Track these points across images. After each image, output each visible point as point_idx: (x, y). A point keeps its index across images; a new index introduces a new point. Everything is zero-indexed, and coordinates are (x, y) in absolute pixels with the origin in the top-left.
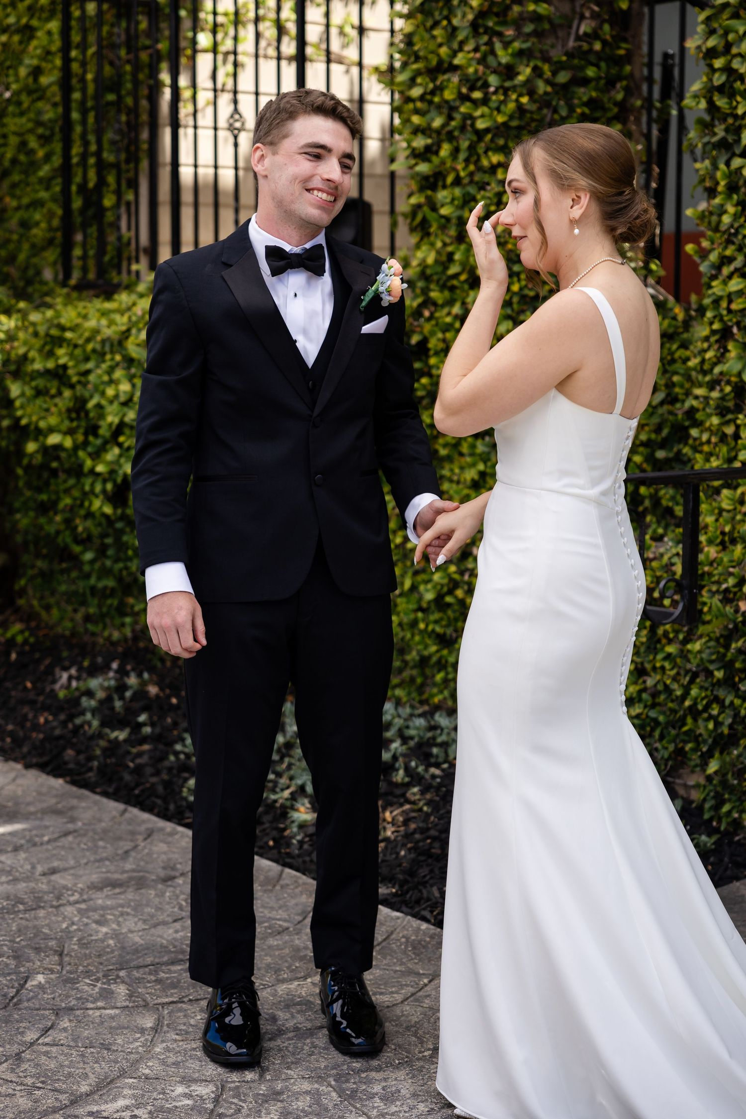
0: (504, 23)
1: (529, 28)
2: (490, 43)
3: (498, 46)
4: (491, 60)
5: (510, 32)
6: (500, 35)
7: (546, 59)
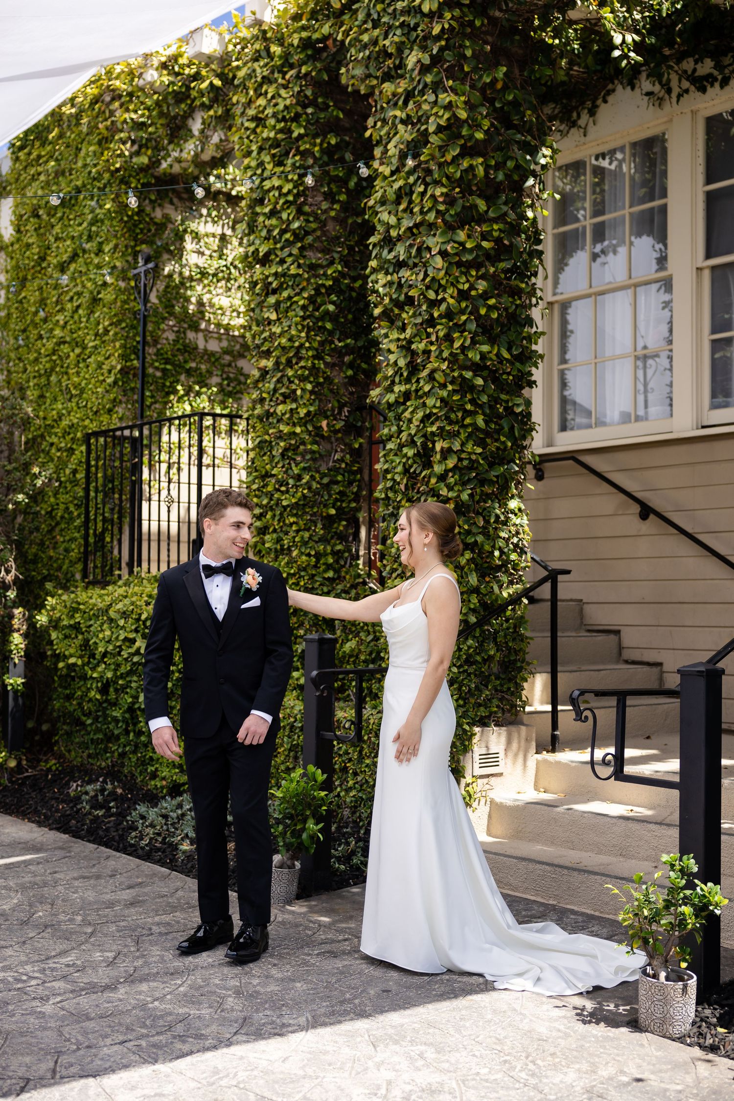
0: (296, 454)
1: (308, 457)
2: (289, 464)
3: (293, 465)
4: (290, 472)
5: (299, 459)
6: (294, 460)
7: (318, 471)
